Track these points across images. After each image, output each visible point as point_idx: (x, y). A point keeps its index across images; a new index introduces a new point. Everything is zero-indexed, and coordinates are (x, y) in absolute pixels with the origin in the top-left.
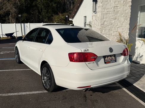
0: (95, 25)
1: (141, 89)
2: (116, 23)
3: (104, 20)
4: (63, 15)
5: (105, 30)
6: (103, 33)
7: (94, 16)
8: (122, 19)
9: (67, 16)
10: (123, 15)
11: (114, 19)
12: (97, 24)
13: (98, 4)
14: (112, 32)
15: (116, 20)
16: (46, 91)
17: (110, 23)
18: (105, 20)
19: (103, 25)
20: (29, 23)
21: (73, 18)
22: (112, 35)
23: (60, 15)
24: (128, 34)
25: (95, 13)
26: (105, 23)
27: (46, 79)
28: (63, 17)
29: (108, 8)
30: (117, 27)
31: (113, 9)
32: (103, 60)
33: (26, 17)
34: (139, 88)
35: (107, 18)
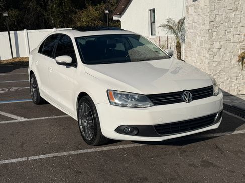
0: (196, 25)
2: (238, 18)
4: (97, 10)
5: (218, 32)
6: (214, 38)
9: (107, 12)
11: (234, 11)
12: (201, 21)
14: (231, 36)
17: (227, 19)
18: (217, 13)
19: (213, 23)
20: (25, 30)
21: (121, 14)
22: (231, 42)
23: (91, 9)
25: (193, 2)
26: (218, 19)
28: (96, 14)
30: (239, 26)
33: (17, 17)
35: (219, 9)
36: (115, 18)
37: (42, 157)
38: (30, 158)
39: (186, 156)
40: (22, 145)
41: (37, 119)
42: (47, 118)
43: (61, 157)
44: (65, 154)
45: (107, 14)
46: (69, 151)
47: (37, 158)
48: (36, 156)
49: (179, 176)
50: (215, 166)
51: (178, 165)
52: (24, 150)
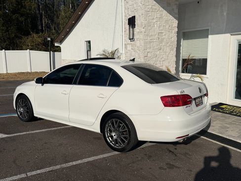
1: (220, 135)
2: (161, 55)
3: (148, 50)
4: (39, 37)
7: (128, 44)
8: (168, 50)
9: (49, 39)
10: (168, 45)
11: (159, 50)
13: (137, 29)
15: (161, 51)
16: (117, 153)
17: (154, 55)
21: (61, 42)
23: (35, 35)
24: (174, 68)
25: (131, 41)
26: (149, 55)
27: (115, 135)
28: (39, 40)
29: (152, 35)
30: (162, 60)
31: (157, 36)
32: (194, 102)
34: (217, 134)
35: (150, 48)
36: (56, 44)
37: (39, 172)
38: (29, 174)
39: (153, 160)
40: (14, 162)
41: (16, 134)
42: (25, 133)
43: (56, 171)
44: (58, 167)
45: (49, 41)
46: (61, 164)
47: (35, 173)
48: (33, 171)
49: (156, 178)
50: (176, 167)
51: (151, 168)
52: (19, 166)
